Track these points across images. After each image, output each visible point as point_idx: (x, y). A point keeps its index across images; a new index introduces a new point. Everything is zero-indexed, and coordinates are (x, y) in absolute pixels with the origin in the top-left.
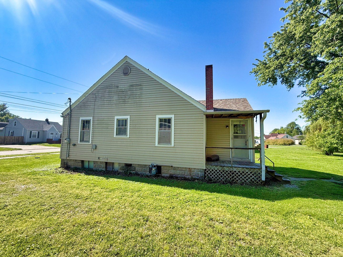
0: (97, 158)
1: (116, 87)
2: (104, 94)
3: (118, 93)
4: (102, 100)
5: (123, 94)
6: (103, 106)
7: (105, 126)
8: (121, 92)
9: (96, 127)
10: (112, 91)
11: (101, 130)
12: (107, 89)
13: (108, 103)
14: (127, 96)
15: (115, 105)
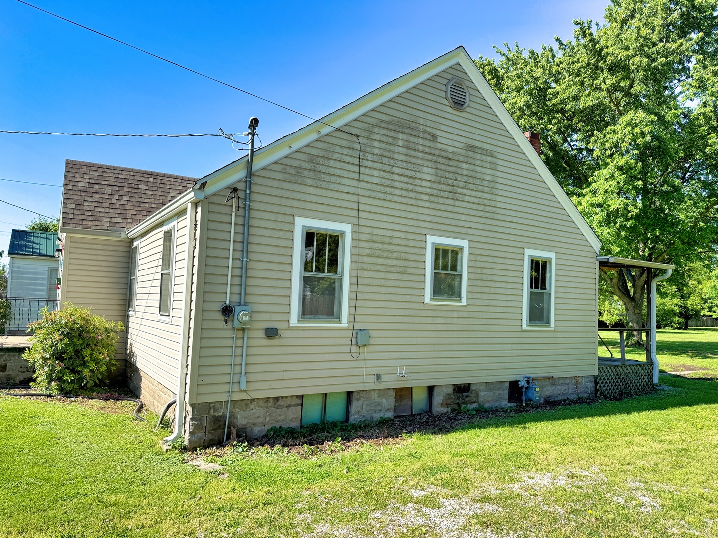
0: (374, 378)
1: (428, 137)
2: (392, 148)
3: (434, 158)
4: (387, 168)
5: (450, 169)
6: (388, 190)
7: (395, 262)
8: (444, 158)
9: (365, 266)
10: (417, 147)
11: (382, 275)
12: (402, 132)
13: (404, 186)
14: (459, 178)
15: (426, 197)
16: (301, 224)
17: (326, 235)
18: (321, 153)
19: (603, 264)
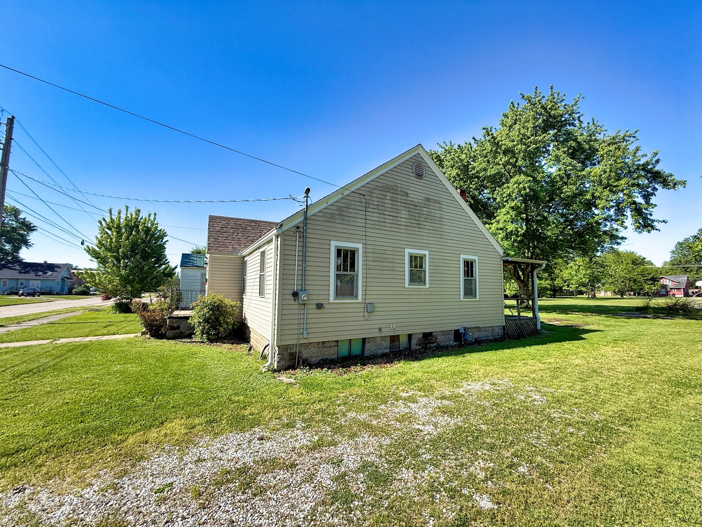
0: (377, 330)
1: (403, 194)
2: (384, 201)
3: (408, 206)
4: (381, 212)
5: (417, 211)
6: (382, 224)
7: (388, 264)
8: (413, 205)
9: (371, 267)
10: (397, 200)
11: (380, 272)
12: (389, 192)
13: (391, 221)
14: (422, 216)
15: (404, 227)
16: (334, 244)
17: (348, 250)
18: (344, 205)
19: (505, 262)
